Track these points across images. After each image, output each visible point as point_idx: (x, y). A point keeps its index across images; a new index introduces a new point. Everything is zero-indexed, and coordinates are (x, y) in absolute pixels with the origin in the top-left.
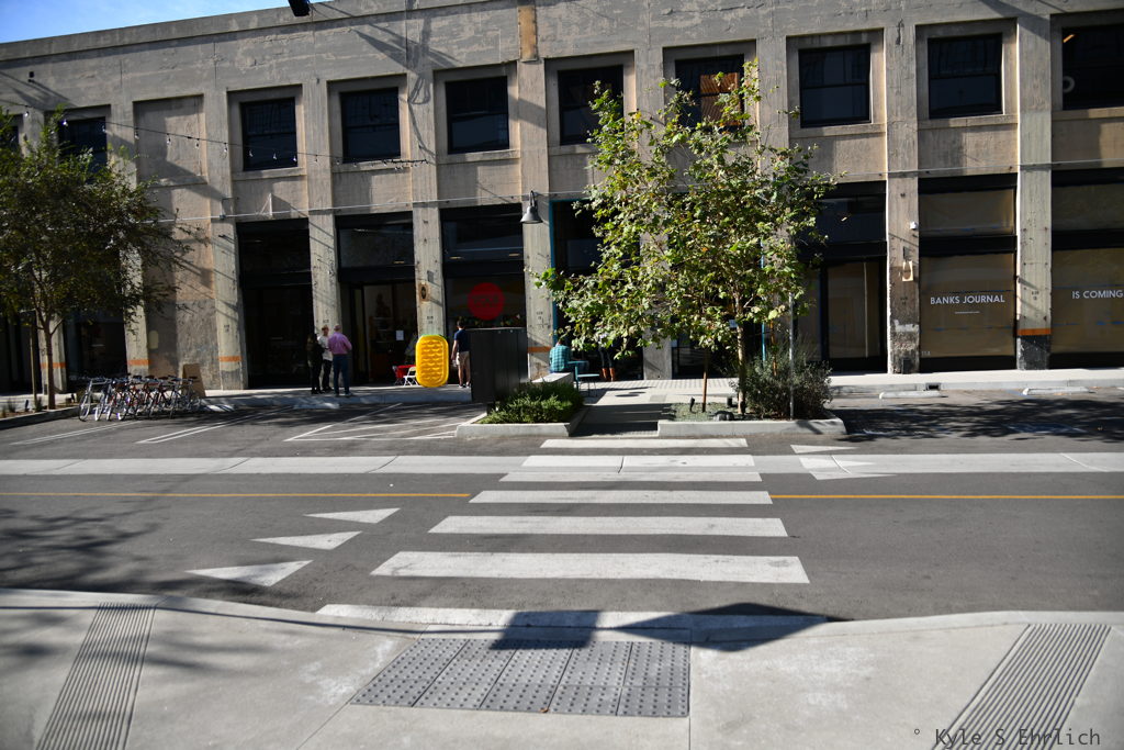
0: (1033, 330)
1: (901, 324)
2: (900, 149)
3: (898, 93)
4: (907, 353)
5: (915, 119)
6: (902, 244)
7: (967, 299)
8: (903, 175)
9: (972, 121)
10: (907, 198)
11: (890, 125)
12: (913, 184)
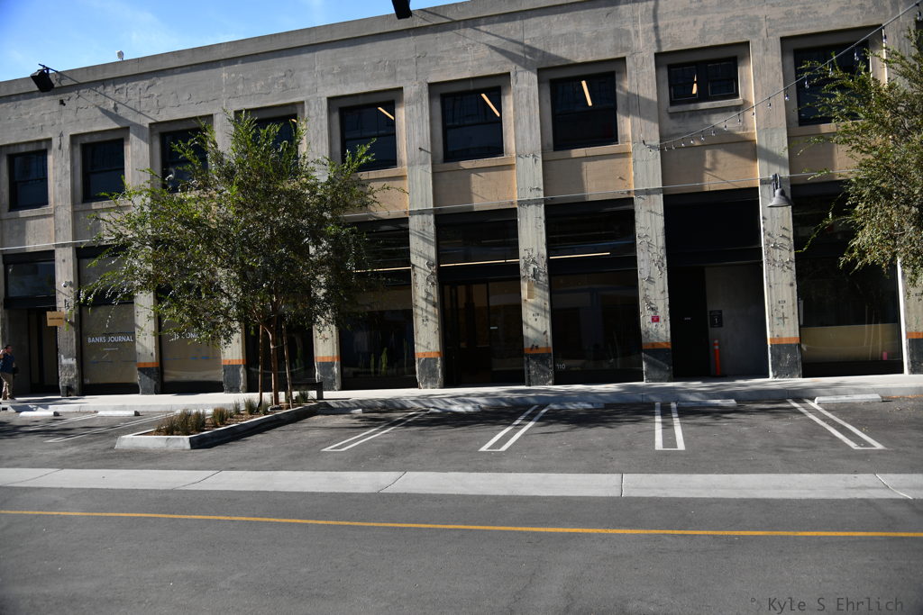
0: (145, 364)
1: (66, 357)
2: (62, 226)
3: (60, 185)
4: (69, 380)
5: (70, 204)
6: (64, 298)
7: (110, 339)
8: (64, 246)
9: (105, 204)
10: (66, 263)
11: (56, 208)
12: (69, 252)
